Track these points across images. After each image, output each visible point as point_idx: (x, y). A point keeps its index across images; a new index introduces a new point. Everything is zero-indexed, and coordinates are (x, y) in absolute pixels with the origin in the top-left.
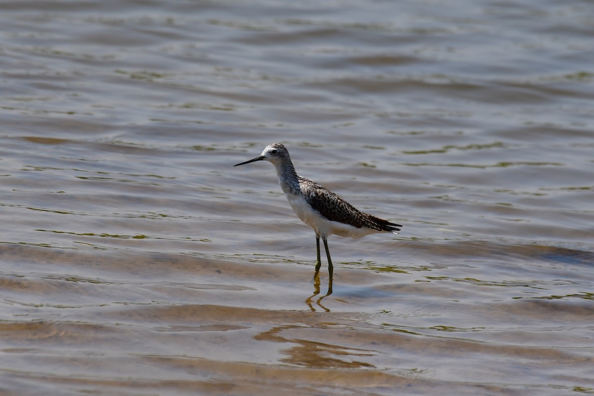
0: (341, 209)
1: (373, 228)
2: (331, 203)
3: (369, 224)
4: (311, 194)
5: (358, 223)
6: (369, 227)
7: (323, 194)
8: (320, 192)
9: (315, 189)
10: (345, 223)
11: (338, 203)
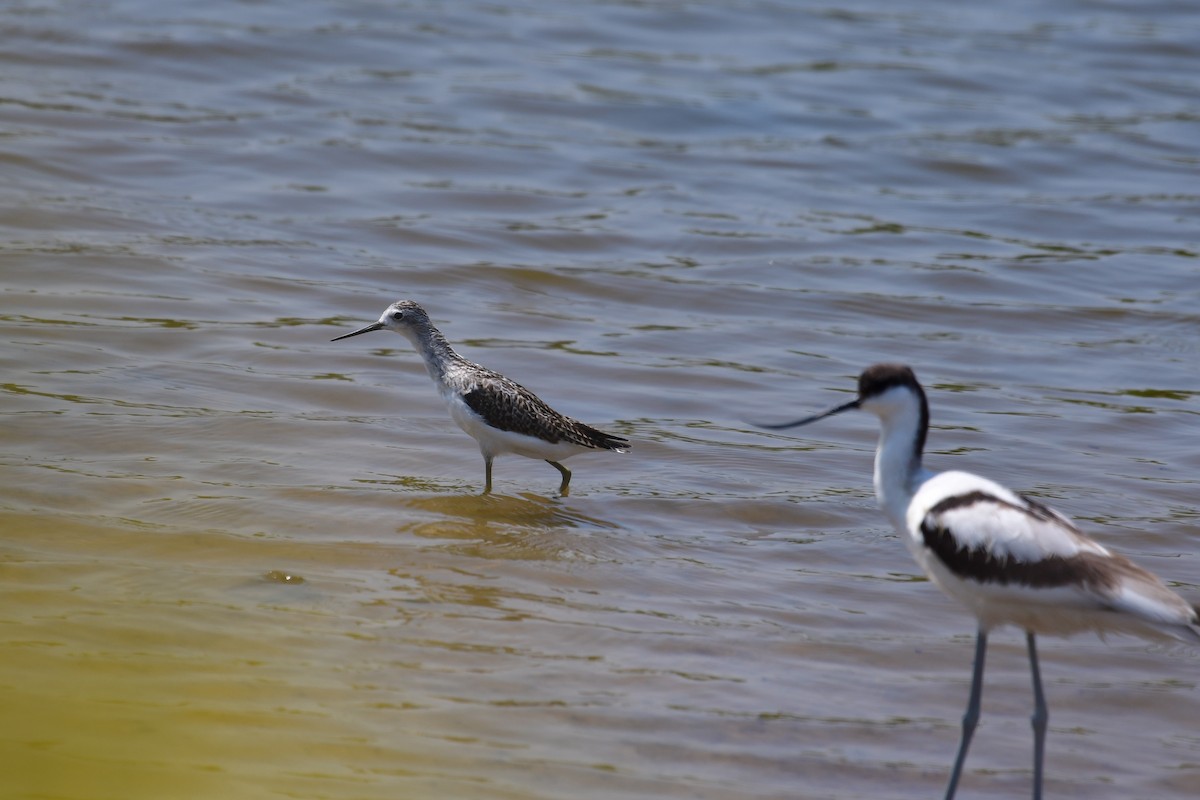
1: (578, 443)
2: (504, 400)
3: (572, 437)
4: (471, 386)
5: (550, 434)
6: (571, 441)
7: (491, 387)
8: (486, 383)
9: (478, 378)
10: (529, 435)
11: (518, 402)
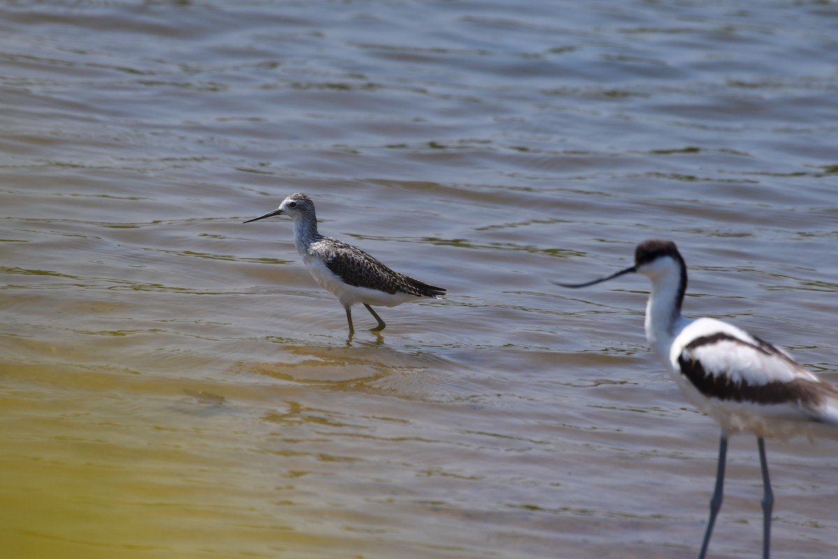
0: (369, 271)
1: (410, 293)
2: (356, 264)
3: (405, 289)
4: (331, 254)
5: (390, 288)
6: (405, 292)
7: (345, 254)
8: (342, 251)
9: (335, 248)
10: (374, 289)
11: (365, 264)
